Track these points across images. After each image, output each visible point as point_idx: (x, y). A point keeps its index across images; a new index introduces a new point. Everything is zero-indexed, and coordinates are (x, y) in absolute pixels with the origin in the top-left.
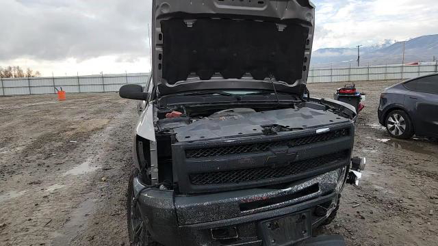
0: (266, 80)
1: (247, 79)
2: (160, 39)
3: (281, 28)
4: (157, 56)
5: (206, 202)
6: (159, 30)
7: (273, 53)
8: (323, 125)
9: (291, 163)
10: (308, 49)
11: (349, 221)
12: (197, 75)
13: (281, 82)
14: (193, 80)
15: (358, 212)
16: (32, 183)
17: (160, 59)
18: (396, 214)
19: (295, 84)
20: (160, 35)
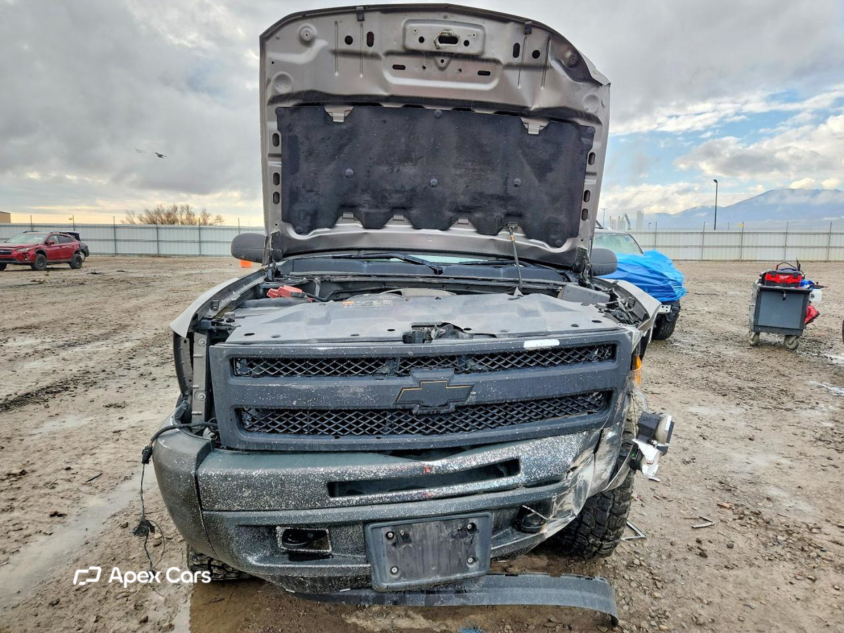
0: (503, 236)
1: (463, 232)
2: (276, 144)
3: (534, 127)
4: (271, 178)
5: (258, 468)
6: (273, 126)
7: (518, 180)
8: (550, 333)
9: (457, 408)
10: (594, 174)
11: (670, 556)
12: (357, 218)
13: (534, 243)
14: (349, 228)
15: (699, 541)
16: (110, 406)
17: (277, 183)
18: (789, 555)
19: (565, 248)
20: (276, 136)
